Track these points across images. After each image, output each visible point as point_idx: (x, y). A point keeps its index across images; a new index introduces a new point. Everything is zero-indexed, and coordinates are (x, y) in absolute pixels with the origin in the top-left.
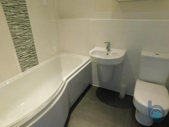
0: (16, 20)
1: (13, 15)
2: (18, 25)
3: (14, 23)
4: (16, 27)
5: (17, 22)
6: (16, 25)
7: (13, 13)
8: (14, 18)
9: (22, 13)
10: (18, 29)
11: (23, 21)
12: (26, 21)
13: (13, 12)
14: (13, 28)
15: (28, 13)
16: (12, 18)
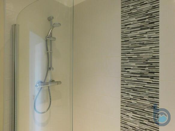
0: (133, 105)
1: (131, 99)
2: (134, 113)
3: (129, 108)
4: (131, 114)
5: (134, 109)
6: (132, 112)
7: (132, 97)
8: (131, 102)
9: (146, 100)
10: (132, 118)
11: (144, 110)
12: (150, 113)
13: (132, 95)
14: (126, 114)
15: (159, 102)
16: (128, 102)
